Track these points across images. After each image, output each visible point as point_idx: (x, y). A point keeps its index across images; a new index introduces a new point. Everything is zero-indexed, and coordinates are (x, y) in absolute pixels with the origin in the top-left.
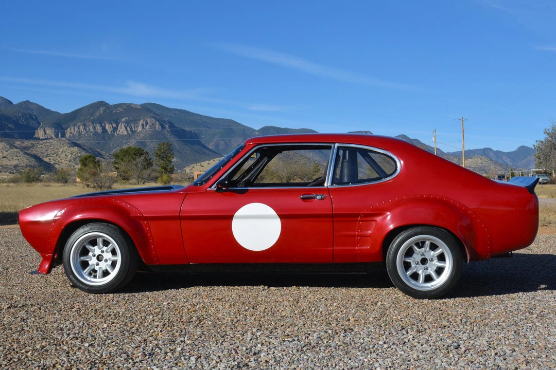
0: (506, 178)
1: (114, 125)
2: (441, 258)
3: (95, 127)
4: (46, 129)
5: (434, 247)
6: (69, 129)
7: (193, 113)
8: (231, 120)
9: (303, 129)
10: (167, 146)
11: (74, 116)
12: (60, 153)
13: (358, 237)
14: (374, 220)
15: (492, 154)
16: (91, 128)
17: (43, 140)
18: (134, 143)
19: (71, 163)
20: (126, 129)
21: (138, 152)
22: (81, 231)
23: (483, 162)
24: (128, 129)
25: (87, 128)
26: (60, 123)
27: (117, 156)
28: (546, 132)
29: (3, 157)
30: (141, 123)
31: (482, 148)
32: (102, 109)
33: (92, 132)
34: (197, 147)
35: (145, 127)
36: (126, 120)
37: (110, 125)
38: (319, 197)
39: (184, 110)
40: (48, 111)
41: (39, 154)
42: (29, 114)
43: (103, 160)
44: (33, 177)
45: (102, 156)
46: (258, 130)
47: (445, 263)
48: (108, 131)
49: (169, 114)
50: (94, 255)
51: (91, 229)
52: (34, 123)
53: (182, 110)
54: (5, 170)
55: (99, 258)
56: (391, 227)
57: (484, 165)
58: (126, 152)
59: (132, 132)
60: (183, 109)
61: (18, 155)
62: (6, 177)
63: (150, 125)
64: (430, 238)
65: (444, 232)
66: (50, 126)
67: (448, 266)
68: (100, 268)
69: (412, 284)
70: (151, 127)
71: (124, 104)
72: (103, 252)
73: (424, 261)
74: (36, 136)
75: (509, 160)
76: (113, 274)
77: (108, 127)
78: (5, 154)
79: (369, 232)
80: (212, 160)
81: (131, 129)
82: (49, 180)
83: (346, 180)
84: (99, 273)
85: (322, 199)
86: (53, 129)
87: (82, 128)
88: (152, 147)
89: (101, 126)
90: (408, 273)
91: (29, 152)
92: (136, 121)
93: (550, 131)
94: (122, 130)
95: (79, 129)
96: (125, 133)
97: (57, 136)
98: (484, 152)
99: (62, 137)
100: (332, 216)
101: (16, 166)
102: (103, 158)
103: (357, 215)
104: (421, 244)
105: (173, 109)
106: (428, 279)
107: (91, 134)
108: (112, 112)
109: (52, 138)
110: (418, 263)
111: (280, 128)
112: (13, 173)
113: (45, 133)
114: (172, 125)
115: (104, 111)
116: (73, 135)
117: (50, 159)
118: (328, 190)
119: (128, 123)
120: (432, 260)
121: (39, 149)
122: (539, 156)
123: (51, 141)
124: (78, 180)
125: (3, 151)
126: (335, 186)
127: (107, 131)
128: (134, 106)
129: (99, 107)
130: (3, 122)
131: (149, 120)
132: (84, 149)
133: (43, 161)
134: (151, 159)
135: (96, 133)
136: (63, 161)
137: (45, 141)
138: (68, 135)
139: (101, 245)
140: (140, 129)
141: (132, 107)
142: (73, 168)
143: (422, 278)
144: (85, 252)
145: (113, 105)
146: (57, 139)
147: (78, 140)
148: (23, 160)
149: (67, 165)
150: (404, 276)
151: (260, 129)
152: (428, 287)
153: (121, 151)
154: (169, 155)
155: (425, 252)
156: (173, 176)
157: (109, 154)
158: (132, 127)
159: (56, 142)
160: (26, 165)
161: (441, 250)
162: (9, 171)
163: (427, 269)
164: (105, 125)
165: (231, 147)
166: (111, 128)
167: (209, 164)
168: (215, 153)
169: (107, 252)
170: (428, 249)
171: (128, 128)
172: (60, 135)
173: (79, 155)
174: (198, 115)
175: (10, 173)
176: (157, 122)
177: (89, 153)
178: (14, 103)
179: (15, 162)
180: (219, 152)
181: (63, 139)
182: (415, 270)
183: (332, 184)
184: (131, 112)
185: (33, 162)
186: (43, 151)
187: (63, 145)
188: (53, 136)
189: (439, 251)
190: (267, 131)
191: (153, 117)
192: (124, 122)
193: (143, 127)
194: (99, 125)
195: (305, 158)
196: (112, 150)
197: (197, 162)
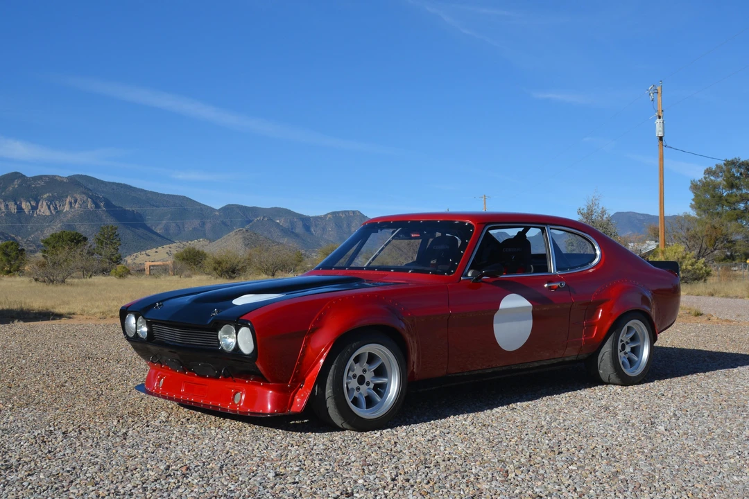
1: (33, 203)
3: (7, 205)
7: (135, 188)
8: (185, 197)
9: (276, 208)
10: (112, 230)
16: (3, 207)
18: (59, 226)
20: (49, 208)
21: (75, 238)
24: (52, 208)
27: (46, 243)
28: (580, 212)
30: (68, 200)
32: (16, 183)
33: (4, 212)
34: (141, 231)
35: (73, 205)
36: (49, 196)
37: (28, 204)
39: (126, 185)
46: (219, 210)
48: (26, 210)
49: (104, 189)
53: (121, 184)
58: (58, 238)
59: (57, 212)
60: (123, 183)
63: (81, 203)
70: (81, 205)
71: (46, 176)
77: (25, 206)
80: (160, 248)
81: (56, 208)
88: (83, 231)
89: (16, 204)
92: (61, 198)
93: (586, 211)
94: (43, 209)
96: (48, 213)
105: (109, 183)
107: (3, 215)
108: (30, 185)
111: (246, 207)
114: (108, 204)
115: (19, 185)
119: (51, 201)
122: (572, 243)
127: (24, 211)
128: (58, 179)
129: (13, 180)
131: (78, 197)
135: (9, 214)
140: (67, 208)
141: (56, 180)
145: (32, 178)
151: (221, 209)
153: (52, 236)
154: (114, 241)
157: (27, 240)
158: (56, 205)
164: (21, 203)
165: (184, 230)
166: (30, 207)
168: (164, 238)
171: (51, 206)
176: (89, 200)
180: (169, 237)
184: (54, 187)
190: (229, 210)
191: (84, 193)
192: (46, 199)
193: (71, 206)
194: (13, 203)
195: (278, 244)
196: (30, 235)
197: (142, 250)
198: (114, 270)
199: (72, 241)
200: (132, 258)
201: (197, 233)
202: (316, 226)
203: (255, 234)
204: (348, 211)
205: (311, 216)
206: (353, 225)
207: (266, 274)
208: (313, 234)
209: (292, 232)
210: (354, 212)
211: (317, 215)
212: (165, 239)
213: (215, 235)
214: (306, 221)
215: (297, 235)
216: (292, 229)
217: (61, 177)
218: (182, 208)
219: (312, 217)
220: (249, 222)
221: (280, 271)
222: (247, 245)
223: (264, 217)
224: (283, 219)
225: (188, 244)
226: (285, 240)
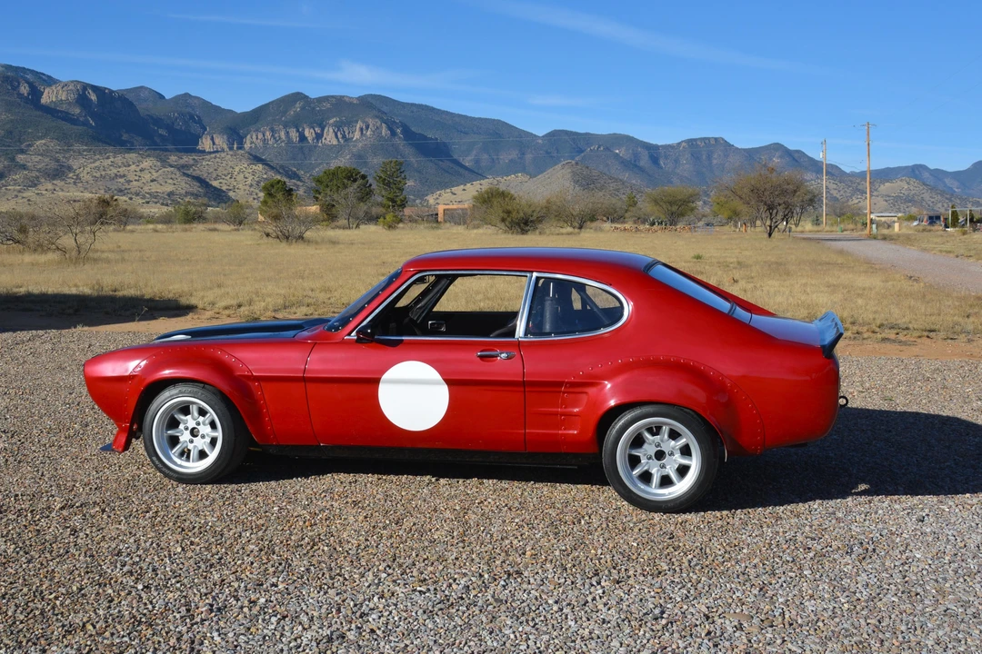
0: (942, 219)
1: (318, 130)
2: (686, 451)
3: (288, 133)
4: (214, 136)
5: (674, 435)
6: (249, 137)
7: (439, 110)
8: (499, 121)
9: (615, 134)
10: (396, 165)
11: (256, 116)
12: (236, 173)
13: (561, 415)
14: (586, 393)
15: (926, 175)
16: (283, 136)
17: (210, 153)
18: (348, 157)
19: (252, 189)
20: (336, 136)
21: (352, 176)
22: (166, 394)
23: (912, 188)
24: (339, 136)
25: (276, 135)
26: (236, 128)
27: (319, 181)
29: (152, 181)
30: (358, 126)
31: (911, 164)
32: (298, 106)
33: (284, 141)
34: (447, 164)
35: (364, 132)
36: (336, 121)
37: (312, 130)
38: (504, 355)
39: (426, 106)
40: (217, 109)
41: (205, 176)
42: (189, 113)
43: (301, 184)
44: (195, 213)
45: (299, 178)
46: (543, 136)
47: (691, 460)
48: (309, 138)
49: (402, 112)
50: (187, 429)
51: (180, 392)
52: (195, 128)
54: (155, 200)
55: (194, 433)
56: (612, 403)
57: (913, 192)
58: (333, 175)
59: (345, 141)
60: (424, 104)
61: (173, 176)
62: (156, 210)
63: (373, 129)
64: (668, 423)
65: (689, 414)
66: (221, 133)
67: (695, 464)
68: (195, 447)
69: (640, 489)
70: (374, 132)
71: (332, 97)
72: (198, 424)
73: (660, 455)
74: (200, 147)
75: (956, 184)
76: (213, 456)
77: (309, 133)
78: (155, 175)
79: (576, 410)
80: (469, 185)
81: (344, 137)
82: (217, 219)
83: (547, 327)
84: (194, 454)
85: (508, 358)
86: (225, 137)
87: (268, 134)
88: (375, 165)
89: (298, 131)
90: (634, 473)
91: (189, 172)
92: (350, 123)
94: (330, 138)
95: (264, 136)
96: (334, 142)
97: (231, 149)
98: (913, 171)
99: (239, 148)
100: (524, 384)
101: (171, 194)
102: (301, 181)
103: (560, 384)
104: (655, 430)
105: (408, 103)
106: (666, 481)
107: (283, 144)
108: (314, 108)
109: (223, 151)
110: (650, 458)
111: (577, 133)
112: (167, 205)
113: (214, 144)
114: (408, 134)
115: (303, 108)
116: (256, 146)
117: (221, 183)
118: (519, 345)
119: (338, 126)
120: (672, 454)
121: (205, 167)
123: (223, 155)
124: (261, 218)
125: (151, 170)
126: (531, 338)
127: (306, 138)
128: (347, 100)
129: (295, 102)
130: (151, 126)
131: (371, 122)
132: (272, 168)
133: (211, 185)
134: (370, 185)
135: (290, 143)
136: (240, 186)
137: (213, 155)
138: (247, 146)
139: (196, 414)
140: (357, 135)
141: (345, 101)
142: (255, 197)
143: (656, 480)
144: (174, 423)
145: (316, 99)
146: (231, 153)
147: (263, 153)
148: (182, 185)
149: (247, 192)
150: (629, 477)
151: (545, 135)
152: (664, 495)
153: (325, 173)
154: (398, 179)
155: (662, 441)
156: (407, 211)
157: (310, 176)
158: (344, 132)
159: (229, 156)
160: (186, 192)
161: (684, 440)
162: (161, 201)
163: (663, 467)
164: (304, 130)
165: (499, 163)
166: (314, 134)
167: (464, 190)
168: (474, 172)
169: (204, 424)
170: (666, 437)
171: (339, 133)
172: (235, 146)
173: (265, 176)
174: (447, 113)
175: (163, 204)
176: (384, 125)
177: (280, 173)
178: (168, 97)
179: (169, 188)
180: (480, 172)
181: (241, 152)
182: (646, 468)
183: (526, 334)
184: (343, 110)
185: (196, 188)
186: (211, 170)
187: (240, 161)
188: (225, 147)
189: (682, 441)
190: (556, 137)
191: (377, 117)
192: (333, 125)
193: (362, 133)
194: (294, 130)
195: (616, 180)
196: (313, 169)
197: (447, 187)
198: (382, 219)
199: (349, 178)
200: (435, 196)
201: (514, 167)
202: (666, 158)
203: (587, 167)
204: (709, 139)
205: (659, 144)
206: (715, 156)
207: (571, 226)
208: (662, 168)
209: (636, 166)
210: (716, 139)
211: (668, 143)
212: (475, 174)
213: (537, 169)
214: (654, 152)
215: (642, 170)
216: (635, 161)
217: (350, 98)
218: (497, 135)
219: (662, 146)
220: (581, 151)
221: (589, 223)
222: (576, 182)
223: (599, 147)
224: (623, 149)
225: (503, 180)
226: (625, 176)
